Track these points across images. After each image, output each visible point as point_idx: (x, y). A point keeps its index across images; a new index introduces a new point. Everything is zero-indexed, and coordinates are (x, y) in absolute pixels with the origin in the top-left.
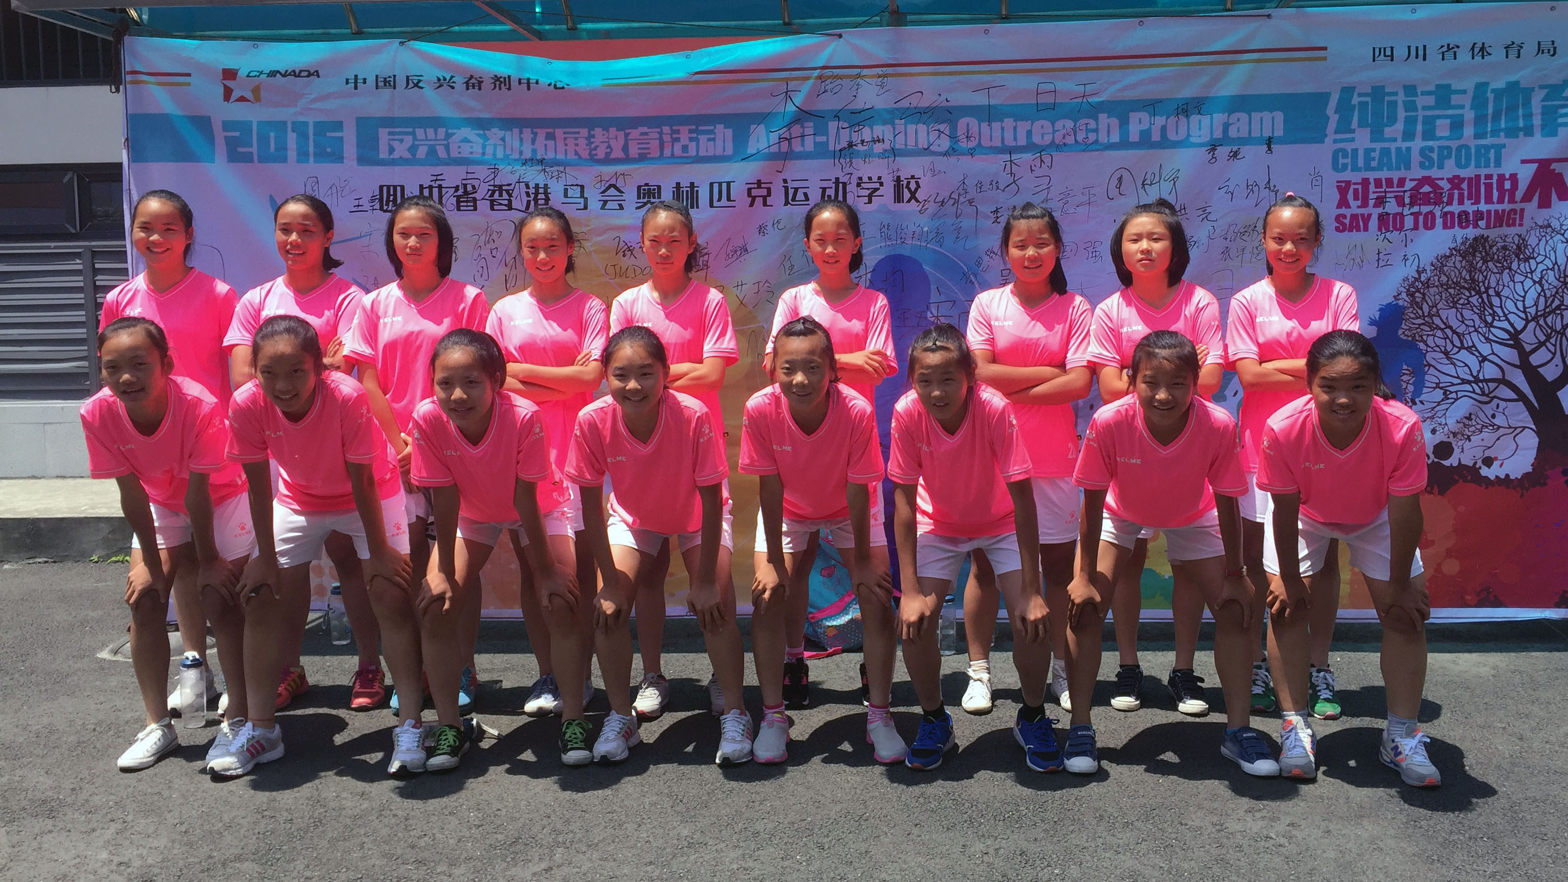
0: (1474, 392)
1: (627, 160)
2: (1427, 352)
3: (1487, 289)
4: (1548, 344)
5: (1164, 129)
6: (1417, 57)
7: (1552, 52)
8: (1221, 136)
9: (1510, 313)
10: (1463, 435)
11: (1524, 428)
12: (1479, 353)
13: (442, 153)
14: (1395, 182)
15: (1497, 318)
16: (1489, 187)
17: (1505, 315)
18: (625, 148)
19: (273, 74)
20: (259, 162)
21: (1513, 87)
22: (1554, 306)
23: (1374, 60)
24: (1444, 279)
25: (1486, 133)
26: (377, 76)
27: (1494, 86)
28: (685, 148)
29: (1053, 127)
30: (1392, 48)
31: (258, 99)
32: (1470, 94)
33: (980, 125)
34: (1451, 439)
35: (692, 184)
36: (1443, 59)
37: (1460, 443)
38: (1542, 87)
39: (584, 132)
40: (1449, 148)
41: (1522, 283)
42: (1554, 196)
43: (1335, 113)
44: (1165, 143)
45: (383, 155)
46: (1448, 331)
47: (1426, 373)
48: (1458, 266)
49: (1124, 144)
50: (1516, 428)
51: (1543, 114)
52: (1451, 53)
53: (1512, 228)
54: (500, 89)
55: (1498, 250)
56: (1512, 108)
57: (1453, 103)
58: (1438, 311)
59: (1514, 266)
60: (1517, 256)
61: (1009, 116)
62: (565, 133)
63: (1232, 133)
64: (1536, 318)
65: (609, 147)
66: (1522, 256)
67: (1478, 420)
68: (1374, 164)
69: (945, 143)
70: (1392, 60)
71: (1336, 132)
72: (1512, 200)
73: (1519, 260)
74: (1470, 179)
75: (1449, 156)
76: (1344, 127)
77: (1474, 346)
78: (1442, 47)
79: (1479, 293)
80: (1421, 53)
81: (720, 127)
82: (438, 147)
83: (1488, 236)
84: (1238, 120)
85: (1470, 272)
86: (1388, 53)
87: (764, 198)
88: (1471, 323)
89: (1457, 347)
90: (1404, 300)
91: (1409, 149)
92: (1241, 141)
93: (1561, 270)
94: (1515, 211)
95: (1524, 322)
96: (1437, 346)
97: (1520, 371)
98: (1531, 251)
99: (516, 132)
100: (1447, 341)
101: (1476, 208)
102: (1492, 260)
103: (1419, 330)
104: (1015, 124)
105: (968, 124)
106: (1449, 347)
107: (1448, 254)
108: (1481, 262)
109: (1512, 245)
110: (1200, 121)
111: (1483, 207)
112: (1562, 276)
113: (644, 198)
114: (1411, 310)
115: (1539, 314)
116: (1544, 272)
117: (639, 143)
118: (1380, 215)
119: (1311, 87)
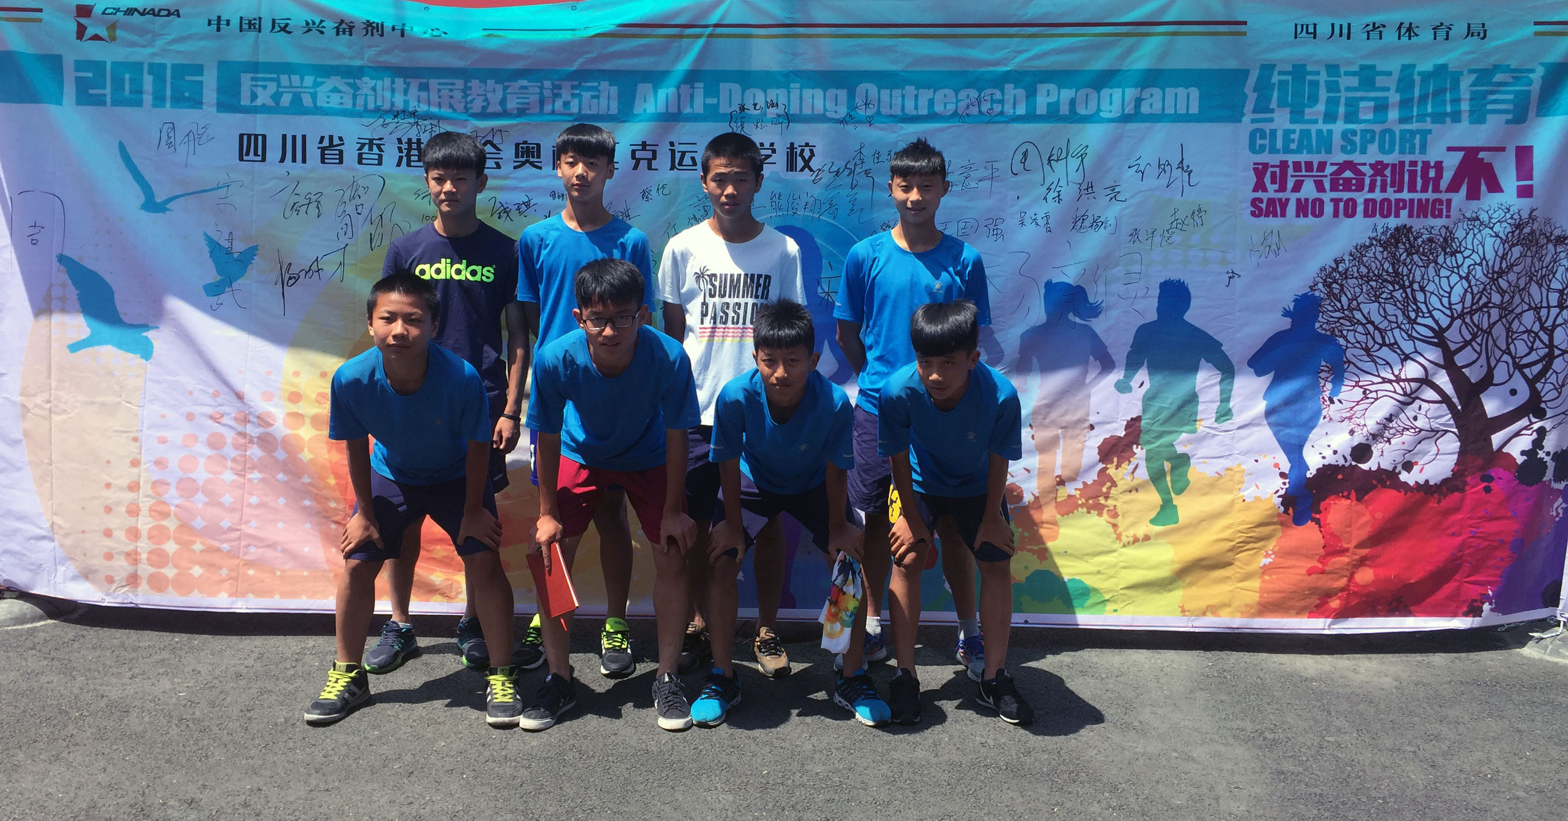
0: (1395, 392)
1: (505, 114)
2: (1347, 348)
3: (1412, 283)
4: (1474, 343)
5: (1073, 103)
6: (1341, 35)
7: (1482, 35)
8: (1133, 112)
9: (1435, 309)
10: (1383, 438)
11: (1447, 432)
12: (1401, 350)
13: (307, 101)
14: (1315, 167)
15: (1420, 314)
16: (1413, 174)
17: (1429, 312)
18: (503, 101)
19: (130, 11)
20: (113, 105)
21: (1441, 70)
22: (1481, 303)
23: (1296, 37)
24: (1364, 270)
25: (1413, 117)
26: (241, 18)
27: (1420, 68)
28: (566, 104)
29: (957, 95)
30: (1315, 25)
31: (113, 39)
32: (1396, 76)
33: (879, 92)
34: (1370, 442)
36: (1368, 39)
37: (1380, 446)
38: (1471, 71)
39: (459, 83)
40: (1373, 132)
41: (1448, 278)
42: (1483, 188)
43: (1254, 91)
44: (1074, 117)
45: (245, 102)
46: (1370, 327)
47: (1345, 371)
48: (1380, 258)
49: (1031, 117)
50: (1438, 432)
51: (1471, 99)
52: (1377, 32)
53: (1438, 220)
54: (372, 35)
55: (1423, 242)
56: (1439, 92)
57: (1377, 85)
58: (1359, 304)
59: (1440, 260)
60: (1444, 250)
61: (911, 83)
62: (439, 84)
63: (1145, 109)
64: (1461, 316)
65: (486, 100)
66: (1448, 250)
67: (1399, 422)
68: (1293, 146)
69: (843, 111)
70: (1315, 37)
71: (1255, 111)
72: (1436, 189)
73: (1446, 253)
74: (1394, 166)
75: (1372, 140)
76: (1262, 107)
77: (1396, 343)
78: (1368, 25)
79: (1403, 287)
80: (1345, 31)
81: (604, 85)
82: (302, 95)
83: (1411, 227)
84: (1152, 95)
85: (1393, 264)
86: (1311, 30)
87: (649, 162)
88: (1393, 319)
89: (1378, 344)
90: (1321, 291)
91: (1330, 132)
92: (1154, 118)
93: (1490, 266)
94: (1440, 201)
95: (1449, 319)
96: (1358, 342)
97: (1444, 371)
98: (1458, 244)
99: (388, 81)
100: (1369, 336)
101: (1399, 196)
102: (1417, 252)
103: (1338, 324)
104: (916, 92)
105: (867, 90)
106: (1370, 343)
107: (1367, 244)
108: (1405, 254)
109: (1438, 237)
110: (1111, 95)
111: (1406, 195)
112: (1491, 271)
113: (522, 157)
114: (1328, 302)
115: (1465, 311)
116: (1472, 267)
117: (517, 98)
118: (1298, 200)
119: (1229, 63)
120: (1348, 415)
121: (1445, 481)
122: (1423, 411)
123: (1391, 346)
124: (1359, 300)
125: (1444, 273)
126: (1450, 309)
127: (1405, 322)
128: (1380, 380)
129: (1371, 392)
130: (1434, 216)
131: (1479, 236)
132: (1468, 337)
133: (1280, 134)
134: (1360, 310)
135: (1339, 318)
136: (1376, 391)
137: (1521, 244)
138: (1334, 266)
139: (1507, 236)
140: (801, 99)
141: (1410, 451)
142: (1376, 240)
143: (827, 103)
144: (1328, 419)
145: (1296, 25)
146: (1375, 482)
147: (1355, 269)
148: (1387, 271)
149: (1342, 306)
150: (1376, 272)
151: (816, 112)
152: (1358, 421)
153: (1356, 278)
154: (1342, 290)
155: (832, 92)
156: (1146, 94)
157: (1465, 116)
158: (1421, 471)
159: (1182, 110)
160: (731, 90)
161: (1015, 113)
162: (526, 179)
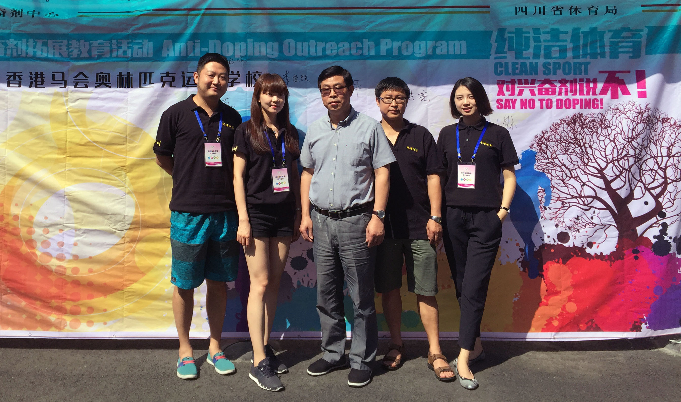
0: (579, 203)
1: (91, 58)
2: (552, 179)
3: (584, 144)
4: (621, 177)
5: (400, 49)
6: (540, 13)
7: (614, 12)
8: (432, 54)
9: (598, 158)
10: (575, 229)
11: (610, 225)
12: (581, 180)
14: (530, 81)
15: (590, 161)
16: (581, 86)
17: (595, 159)
18: (89, 51)
21: (593, 30)
22: (623, 154)
23: (516, 14)
24: (558, 137)
25: (580, 55)
27: (583, 30)
28: (125, 52)
29: (338, 46)
30: (526, 7)
32: (570, 34)
33: (296, 44)
34: (567, 231)
35: (129, 73)
36: (554, 14)
37: (574, 233)
38: (610, 31)
39: (65, 42)
40: (559, 64)
41: (604, 141)
42: (620, 92)
43: (495, 42)
44: (400, 56)
46: (563, 167)
47: (552, 192)
48: (566, 130)
49: (378, 56)
50: (605, 225)
51: (610, 46)
52: (559, 11)
53: (596, 109)
54: (16, 16)
55: (589, 122)
56: (593, 42)
57: (560, 38)
59: (599, 131)
60: (601, 125)
61: (313, 38)
62: (54, 42)
63: (438, 52)
64: (613, 161)
65: (80, 50)
66: (603, 126)
67: (583, 220)
68: (518, 71)
69: (276, 54)
70: (526, 14)
71: (496, 53)
72: (594, 94)
73: (602, 128)
74: (571, 81)
75: (559, 68)
76: (500, 50)
77: (578, 176)
78: (554, 7)
79: (580, 146)
80: (542, 11)
81: (146, 41)
83: (582, 114)
84: (441, 45)
85: (574, 134)
86: (524, 10)
87: (171, 82)
88: (576, 163)
89: (569, 177)
90: (536, 149)
91: (537, 63)
92: (443, 57)
93: (626, 134)
94: (597, 100)
95: (606, 163)
96: (558, 176)
97: (606, 192)
98: (608, 123)
99: (24, 41)
100: (563, 173)
101: (575, 97)
102: (586, 127)
103: (546, 166)
104: (316, 44)
105: (289, 43)
106: (564, 177)
107: (559, 123)
108: (580, 128)
109: (597, 119)
110: (420, 45)
111: (578, 97)
112: (627, 137)
113: (100, 81)
114: (540, 154)
115: (614, 159)
116: (616, 135)
117: (98, 49)
118: (522, 100)
119: (481, 28)
120: (554, 216)
121: (612, 253)
122: (596, 214)
123: (576, 178)
124: (557, 153)
125: (601, 138)
126: (606, 158)
127: (582, 165)
128: (571, 197)
129: (566, 203)
130: (594, 108)
131: (619, 118)
132: (618, 173)
133: (510, 65)
134: (558, 158)
135: (547, 163)
136: (569, 203)
137: (643, 123)
138: (542, 135)
139: (634, 119)
140: (254, 48)
141: (591, 236)
142: (564, 121)
143: (268, 50)
144: (544, 218)
145: (516, 8)
146: (572, 254)
147: (553, 136)
148: (571, 138)
149: (548, 156)
150: (565, 138)
151: (262, 55)
152: (559, 219)
153: (554, 141)
154: (547, 148)
155: (270, 44)
156: (438, 44)
157: (608, 55)
158: (598, 247)
159: (457, 52)
160: (215, 44)
161: (369, 54)
162: (101, 93)
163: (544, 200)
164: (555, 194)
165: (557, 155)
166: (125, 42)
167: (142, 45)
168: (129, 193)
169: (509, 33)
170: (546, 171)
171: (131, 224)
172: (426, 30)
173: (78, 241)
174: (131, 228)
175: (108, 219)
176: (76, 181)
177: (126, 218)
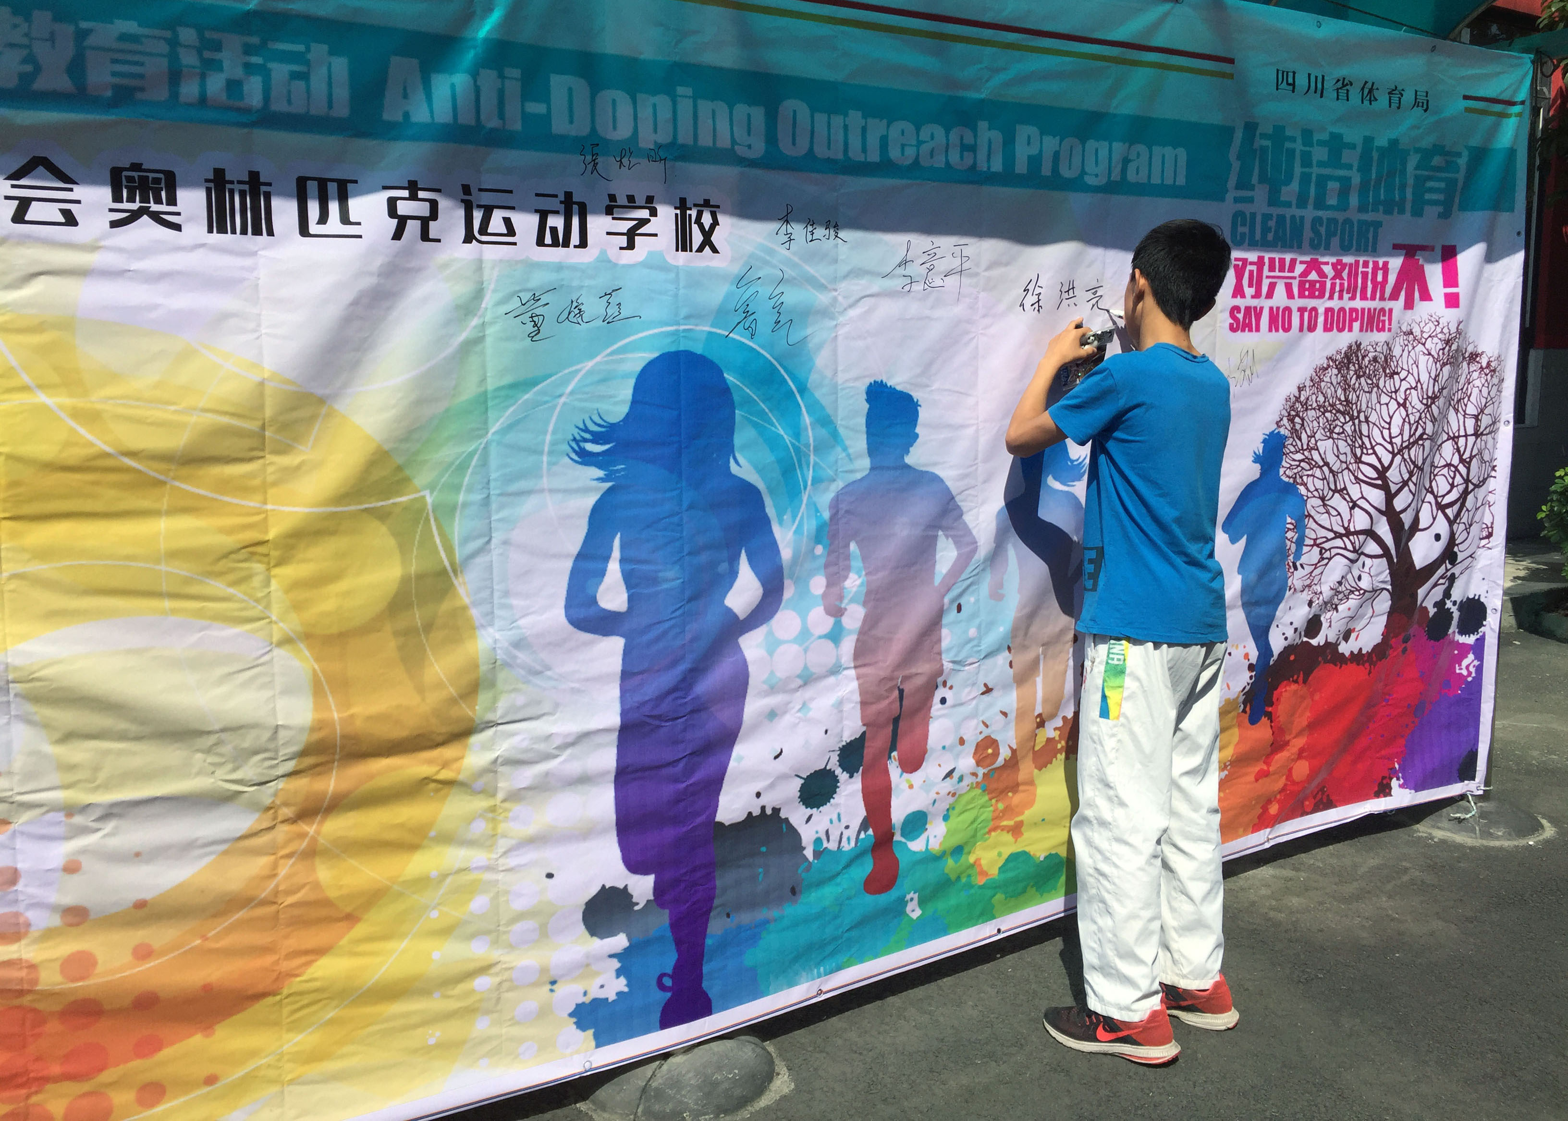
0: (1345, 549)
1: (81, 97)
3: (1359, 413)
4: (1410, 483)
6: (1315, 91)
7: (1425, 106)
8: (1119, 178)
9: (1377, 444)
10: (1332, 605)
11: (1382, 589)
12: (1350, 497)
14: (1287, 263)
17: (1373, 447)
18: (76, 67)
21: (1394, 146)
22: (1418, 434)
23: (1277, 88)
24: (1321, 399)
25: (1369, 204)
27: (1378, 142)
28: (233, 86)
29: (918, 135)
30: (1294, 73)
32: (1359, 150)
34: (1322, 612)
35: (254, 176)
36: (1338, 99)
37: (1329, 615)
38: (1416, 151)
42: (1417, 294)
43: (1238, 158)
44: (1056, 181)
46: (1325, 469)
47: (1306, 527)
48: (1335, 383)
49: (1007, 178)
50: (1376, 590)
51: (1414, 186)
52: (1345, 91)
53: (1382, 333)
55: (1369, 361)
56: (1391, 174)
57: (1343, 160)
59: (1382, 383)
60: (1385, 370)
61: (857, 106)
63: (1131, 174)
64: (1400, 451)
66: (1388, 371)
67: (1346, 584)
68: (1270, 237)
70: (1293, 91)
71: (1236, 188)
72: (1382, 297)
73: (1386, 375)
74: (1351, 265)
76: (1245, 181)
77: (1345, 488)
79: (1352, 418)
80: (1319, 86)
84: (1139, 155)
85: (1345, 390)
86: (1290, 80)
87: (425, 222)
89: (1332, 490)
92: (1140, 188)
93: (1424, 390)
94: (1384, 312)
95: (1391, 456)
96: (1316, 490)
97: (1385, 519)
100: (1325, 482)
101: (1353, 304)
102: (1364, 374)
103: (1299, 469)
105: (794, 113)
107: (1325, 366)
109: (1381, 356)
111: (1358, 304)
112: (1425, 396)
113: (131, 199)
115: (1404, 445)
117: (114, 61)
118: (1271, 309)
119: (1215, 118)
120: (1308, 582)
121: (1374, 648)
122: (1366, 569)
123: (1342, 491)
124: (1318, 436)
125: (1385, 399)
126: (1391, 443)
127: (1352, 461)
128: (1333, 535)
130: (1379, 330)
131: (1413, 353)
132: (1406, 476)
133: (1259, 218)
134: (1317, 449)
135: (1300, 461)
136: (1330, 549)
137: (1450, 363)
138: (1297, 394)
139: (1438, 354)
140: (695, 119)
141: (1352, 618)
142: (1332, 360)
143: (735, 128)
145: (1278, 71)
146: (1322, 659)
147: (1314, 397)
148: (1340, 400)
149: (1302, 445)
151: (719, 145)
152: (1315, 588)
153: (1314, 409)
154: (1303, 425)
157: (1408, 207)
158: (1357, 638)
159: (1168, 179)
160: (570, 90)
161: (989, 168)
162: (143, 252)
163: (1294, 546)
164: (1312, 532)
165: (1316, 441)
166: (233, 43)
167: (308, 63)
168: (286, 641)
169: (1264, 136)
170: (1299, 480)
171: (304, 753)
172: (1111, 111)
173: (84, 851)
174: (301, 767)
175: (208, 751)
176: (54, 615)
177: (283, 734)
